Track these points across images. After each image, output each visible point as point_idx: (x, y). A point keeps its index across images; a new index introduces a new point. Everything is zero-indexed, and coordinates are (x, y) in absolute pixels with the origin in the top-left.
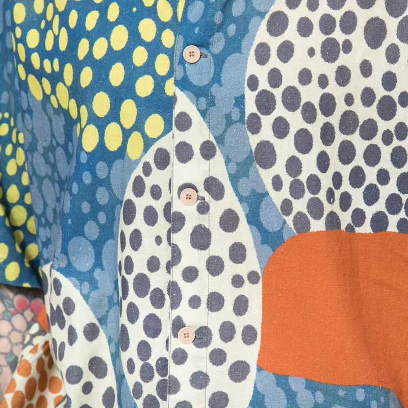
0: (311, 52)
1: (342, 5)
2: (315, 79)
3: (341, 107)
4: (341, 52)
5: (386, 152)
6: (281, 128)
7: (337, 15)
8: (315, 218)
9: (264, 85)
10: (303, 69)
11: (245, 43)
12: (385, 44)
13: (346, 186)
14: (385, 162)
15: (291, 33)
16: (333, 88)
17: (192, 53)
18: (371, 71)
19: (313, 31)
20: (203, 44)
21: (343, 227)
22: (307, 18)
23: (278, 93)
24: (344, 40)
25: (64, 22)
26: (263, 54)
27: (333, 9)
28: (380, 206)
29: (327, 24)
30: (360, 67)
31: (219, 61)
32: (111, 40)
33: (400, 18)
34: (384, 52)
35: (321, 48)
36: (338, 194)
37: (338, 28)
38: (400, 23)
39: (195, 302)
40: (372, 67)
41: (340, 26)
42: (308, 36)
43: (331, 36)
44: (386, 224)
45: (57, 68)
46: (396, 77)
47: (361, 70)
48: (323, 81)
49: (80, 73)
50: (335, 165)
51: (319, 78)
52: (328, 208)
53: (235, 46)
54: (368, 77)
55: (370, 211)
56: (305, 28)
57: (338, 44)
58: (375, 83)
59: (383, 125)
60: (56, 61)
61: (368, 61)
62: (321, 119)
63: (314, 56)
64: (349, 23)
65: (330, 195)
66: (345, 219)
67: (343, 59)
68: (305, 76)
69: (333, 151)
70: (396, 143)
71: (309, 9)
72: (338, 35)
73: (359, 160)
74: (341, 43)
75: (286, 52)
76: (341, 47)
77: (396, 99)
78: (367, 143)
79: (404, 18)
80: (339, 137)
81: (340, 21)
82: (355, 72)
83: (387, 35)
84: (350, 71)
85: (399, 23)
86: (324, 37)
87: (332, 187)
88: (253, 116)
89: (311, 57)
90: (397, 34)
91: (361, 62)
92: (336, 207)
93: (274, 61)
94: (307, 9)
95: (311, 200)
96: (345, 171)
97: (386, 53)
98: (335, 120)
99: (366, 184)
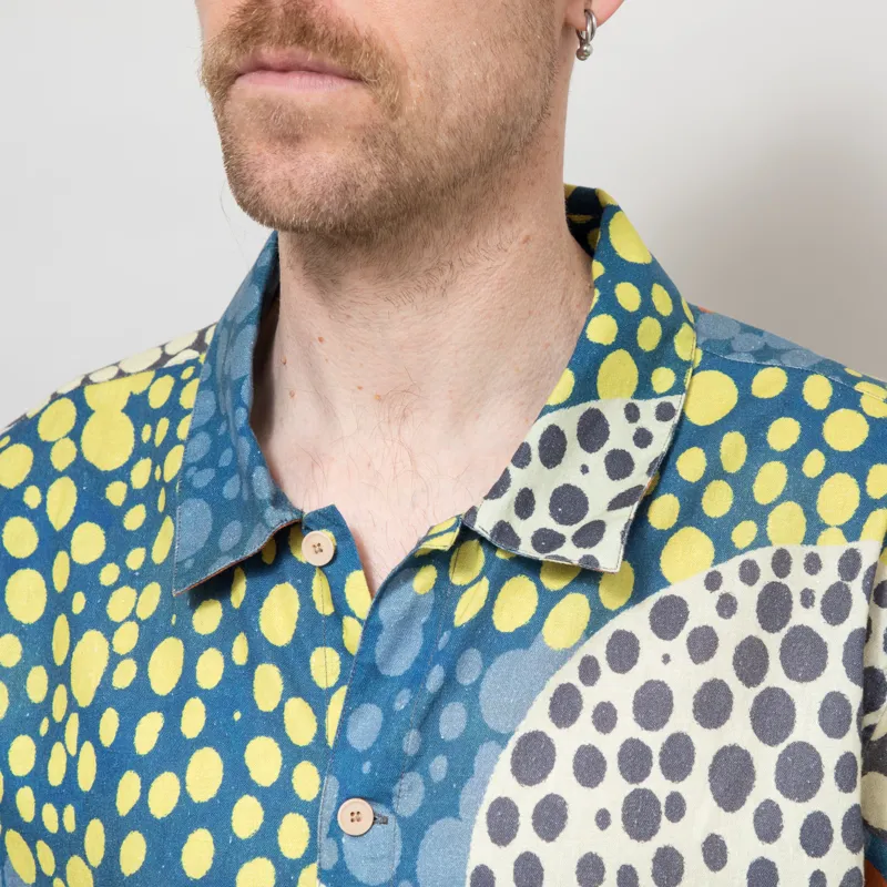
0: (603, 819)
1: (665, 721)
4: (664, 818)
7: (655, 740)
10: (586, 856)
11: (466, 797)
12: (753, 802)
15: (561, 780)
17: (356, 816)
18: (726, 858)
19: (606, 773)
20: (379, 795)
22: (594, 747)
24: (668, 794)
25: (89, 731)
26: (503, 824)
27: (647, 729)
29: (634, 760)
30: (703, 849)
31: (413, 832)
32: (188, 778)
33: (782, 747)
34: (752, 817)
35: (623, 810)
37: (656, 769)
38: (782, 758)
40: (726, 848)
41: (661, 764)
42: (596, 784)
43: (642, 785)
45: (70, 826)
46: (776, 870)
47: (704, 856)
49: (119, 844)
51: (619, 872)
53: (445, 802)
54: (719, 869)
56: (589, 767)
57: (657, 802)
60: (70, 811)
61: (717, 837)
63: (610, 828)
64: (678, 757)
71: (598, 729)
74: (663, 801)
75: (551, 818)
76: (663, 809)
79: (788, 747)
81: (661, 754)
83: (756, 783)
84: (682, 858)
85: (780, 756)
86: (630, 788)
89: (602, 829)
90: (777, 780)
91: (704, 840)
94: (593, 728)
97: (755, 821)
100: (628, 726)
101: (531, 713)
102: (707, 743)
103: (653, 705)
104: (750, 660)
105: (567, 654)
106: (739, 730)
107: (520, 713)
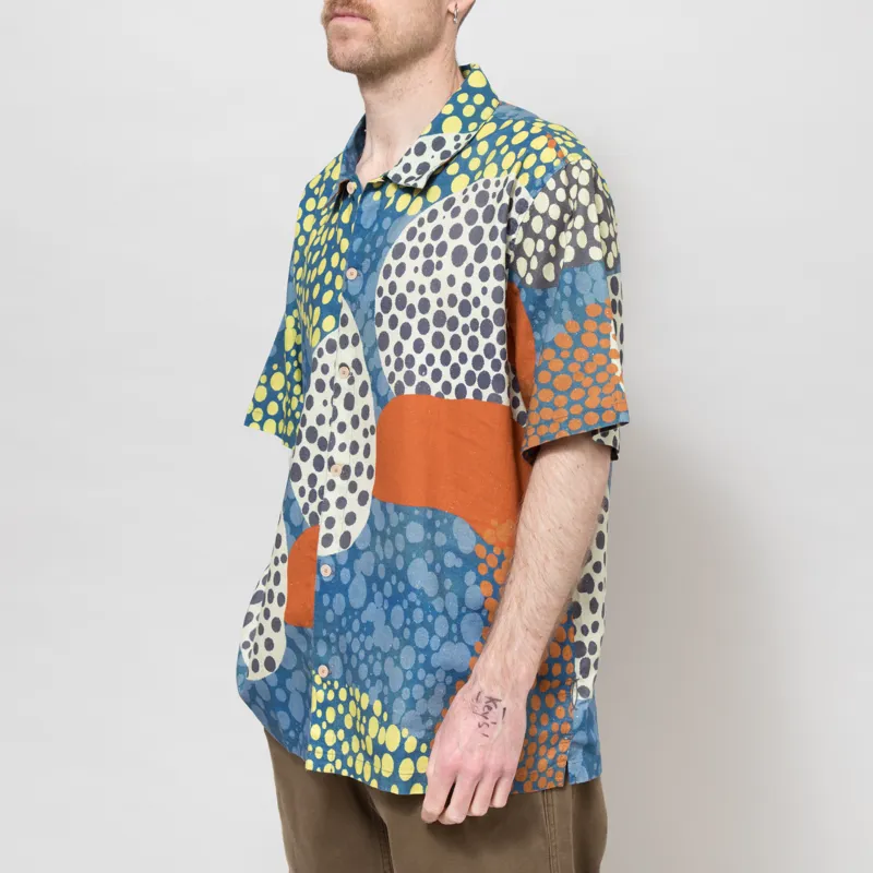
0: (416, 270)
2: (417, 288)
3: (434, 308)
5: (465, 339)
6: (393, 322)
7: (435, 244)
8: (408, 385)
9: (386, 293)
13: (438, 364)
14: (464, 348)
16: (428, 294)
21: (433, 393)
23: (393, 298)
28: (461, 379)
36: (430, 370)
37: (434, 253)
39: (342, 447)
44: (465, 392)
48: (422, 289)
50: (429, 348)
52: (419, 378)
55: (454, 383)
58: (457, 290)
59: (463, 321)
62: (419, 316)
65: (423, 370)
66: (436, 388)
67: (436, 274)
68: (410, 287)
69: (427, 339)
70: (471, 333)
72: (434, 258)
73: (447, 346)
77: (471, 302)
78: (452, 333)
80: (433, 329)
82: (444, 283)
87: (425, 363)
88: (379, 314)
92: (428, 378)
93: (393, 277)
95: (408, 372)
96: (437, 353)
98: (429, 316)
99: (452, 363)
100: (428, 240)
101: (400, 237)
102: (452, 244)
103: (437, 232)
104: (471, 217)
105: (414, 217)
106: (464, 240)
107: (397, 237)
